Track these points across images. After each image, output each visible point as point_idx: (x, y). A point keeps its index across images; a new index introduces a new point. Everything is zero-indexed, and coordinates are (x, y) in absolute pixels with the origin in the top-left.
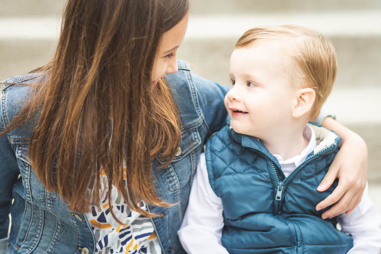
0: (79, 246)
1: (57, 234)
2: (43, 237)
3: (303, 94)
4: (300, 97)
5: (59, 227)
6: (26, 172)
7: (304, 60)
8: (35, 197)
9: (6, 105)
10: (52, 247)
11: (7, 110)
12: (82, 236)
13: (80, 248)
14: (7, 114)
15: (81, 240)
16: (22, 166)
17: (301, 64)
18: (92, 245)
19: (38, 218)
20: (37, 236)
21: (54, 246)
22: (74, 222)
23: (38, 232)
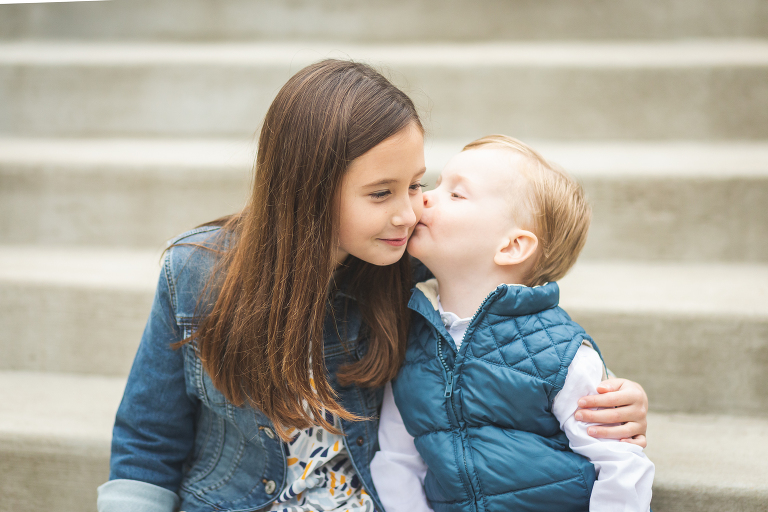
0: (264, 478)
1: (238, 457)
2: (222, 458)
3: (520, 237)
4: (515, 241)
5: (242, 448)
6: (198, 366)
7: (544, 193)
8: (211, 398)
9: (172, 268)
10: (230, 474)
11: (173, 275)
12: (271, 464)
13: (265, 481)
14: (174, 280)
15: (268, 469)
16: (191, 357)
17: (538, 198)
18: (280, 477)
19: (217, 431)
20: (215, 455)
21: (234, 473)
22: (262, 440)
23: (217, 450)
